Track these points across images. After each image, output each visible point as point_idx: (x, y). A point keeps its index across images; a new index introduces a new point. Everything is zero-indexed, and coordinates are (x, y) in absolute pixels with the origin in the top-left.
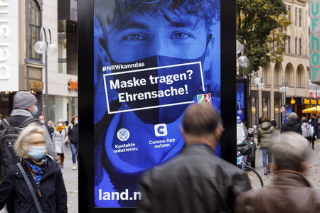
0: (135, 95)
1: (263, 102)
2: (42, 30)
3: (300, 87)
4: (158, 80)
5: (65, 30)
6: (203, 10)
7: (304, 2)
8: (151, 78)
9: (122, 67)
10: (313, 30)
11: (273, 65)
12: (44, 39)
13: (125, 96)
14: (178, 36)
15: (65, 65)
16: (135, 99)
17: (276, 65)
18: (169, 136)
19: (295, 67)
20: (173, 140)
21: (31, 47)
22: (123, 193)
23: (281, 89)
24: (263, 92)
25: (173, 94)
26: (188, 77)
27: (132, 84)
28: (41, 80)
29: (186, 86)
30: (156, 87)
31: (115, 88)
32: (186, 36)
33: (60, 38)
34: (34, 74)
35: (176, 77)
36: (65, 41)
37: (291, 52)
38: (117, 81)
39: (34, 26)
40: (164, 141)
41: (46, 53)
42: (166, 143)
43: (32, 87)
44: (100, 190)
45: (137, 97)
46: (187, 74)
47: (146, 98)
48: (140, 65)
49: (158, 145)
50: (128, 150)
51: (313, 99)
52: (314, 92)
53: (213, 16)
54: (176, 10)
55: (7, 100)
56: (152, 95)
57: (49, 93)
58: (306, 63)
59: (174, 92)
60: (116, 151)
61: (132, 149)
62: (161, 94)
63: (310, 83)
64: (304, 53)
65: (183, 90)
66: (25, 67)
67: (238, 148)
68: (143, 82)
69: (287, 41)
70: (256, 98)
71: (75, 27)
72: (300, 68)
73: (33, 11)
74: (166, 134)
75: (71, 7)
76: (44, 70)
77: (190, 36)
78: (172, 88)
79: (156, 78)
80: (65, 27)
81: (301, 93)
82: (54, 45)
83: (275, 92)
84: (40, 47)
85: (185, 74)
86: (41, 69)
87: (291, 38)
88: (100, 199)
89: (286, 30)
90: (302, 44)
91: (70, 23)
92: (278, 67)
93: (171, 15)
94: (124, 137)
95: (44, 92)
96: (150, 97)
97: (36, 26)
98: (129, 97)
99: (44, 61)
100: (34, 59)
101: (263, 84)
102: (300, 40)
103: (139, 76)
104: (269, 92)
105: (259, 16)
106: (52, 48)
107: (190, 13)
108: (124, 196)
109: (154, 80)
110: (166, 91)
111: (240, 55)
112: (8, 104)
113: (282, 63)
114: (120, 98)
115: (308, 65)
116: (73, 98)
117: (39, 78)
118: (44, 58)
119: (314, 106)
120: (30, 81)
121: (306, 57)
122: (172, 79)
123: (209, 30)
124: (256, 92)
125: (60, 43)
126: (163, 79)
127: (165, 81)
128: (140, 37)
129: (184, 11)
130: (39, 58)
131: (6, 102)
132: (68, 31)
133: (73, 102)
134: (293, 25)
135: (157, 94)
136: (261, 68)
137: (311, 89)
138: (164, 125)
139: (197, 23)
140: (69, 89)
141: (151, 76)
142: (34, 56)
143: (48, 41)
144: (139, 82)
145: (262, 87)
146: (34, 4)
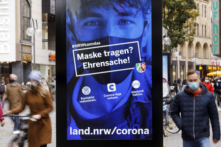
0: (94, 64)
1: (180, 69)
2: (31, 20)
3: (205, 58)
4: (110, 54)
5: (47, 20)
6: (141, 4)
7: (208, 1)
8: (105, 52)
9: (85, 45)
10: (214, 20)
11: (187, 43)
12: (32, 26)
13: (87, 64)
14: (123, 23)
15: (47, 43)
16: (94, 67)
17: (189, 43)
18: (117, 91)
19: (202, 45)
20: (120, 94)
21: (24, 32)
22: (86, 130)
23: (192, 59)
24: (180, 62)
25: (119, 63)
26: (130, 51)
27: (92, 57)
28: (31, 54)
29: (128, 58)
30: (108, 59)
31: (81, 59)
32: (129, 22)
33: (43, 25)
34: (26, 50)
35: (122, 52)
36: (47, 27)
37: (199, 35)
38: (82, 54)
39: (25, 17)
40: (114, 95)
41: (34, 35)
42: (115, 96)
43: (25, 59)
44: (71, 128)
45: (95, 65)
46: (129, 50)
47: (102, 66)
48: (98, 44)
49: (110, 97)
50: (90, 101)
51: (214, 66)
52: (215, 61)
53: (148, 8)
54: (122, 4)
55: (8, 67)
56: (105, 64)
57: (36, 62)
58: (209, 42)
59: (121, 61)
60: (82, 102)
61: (93, 100)
62: (112, 63)
63: (212, 56)
64: (208, 35)
65: (127, 60)
66: (20, 45)
67: (164, 99)
68: (99, 55)
69: (197, 27)
70: (176, 66)
71: (54, 18)
72: (205, 46)
73: (25, 7)
74: (115, 90)
75: (51, 5)
76: (33, 47)
77: (132, 22)
78: (119, 59)
79: (108, 53)
80: (47, 18)
81: (206, 62)
82: (39, 30)
83: (188, 62)
84: (30, 31)
85: (127, 50)
86: (31, 46)
87: (199, 25)
88: (71, 134)
89: (196, 20)
90: (207, 29)
91: (50, 15)
92: (190, 44)
93: (119, 8)
94: (86, 92)
95: (33, 62)
96: (104, 65)
97: (27, 18)
98: (90, 65)
99: (33, 41)
100: (26, 40)
101: (180, 56)
102: (205, 26)
103: (97, 51)
104: (185, 62)
105: (177, 10)
106: (38, 32)
107: (131, 6)
108: (87, 132)
109: (107, 54)
110: (115, 61)
111: (165, 36)
112: (8, 70)
113: (193, 42)
114: (84, 66)
115: (211, 44)
116: (53, 66)
117: (29, 52)
118: (32, 39)
119: (215, 71)
120: (24, 55)
121: (209, 38)
122: (119, 53)
123: (145, 18)
124: (176, 62)
125: (43, 29)
126: (113, 53)
127: (114, 54)
128: (97, 23)
129: (128, 4)
130: (29, 39)
131: (7, 69)
132: (49, 21)
133: (52, 68)
134: (200, 16)
135: (109, 63)
136: (179, 46)
137: (213, 60)
138: (114, 84)
139: (137, 13)
140: (50, 60)
141: (105, 51)
142: (26, 38)
143: (36, 27)
144: (97, 55)
145: (180, 58)
146: (26, 2)
